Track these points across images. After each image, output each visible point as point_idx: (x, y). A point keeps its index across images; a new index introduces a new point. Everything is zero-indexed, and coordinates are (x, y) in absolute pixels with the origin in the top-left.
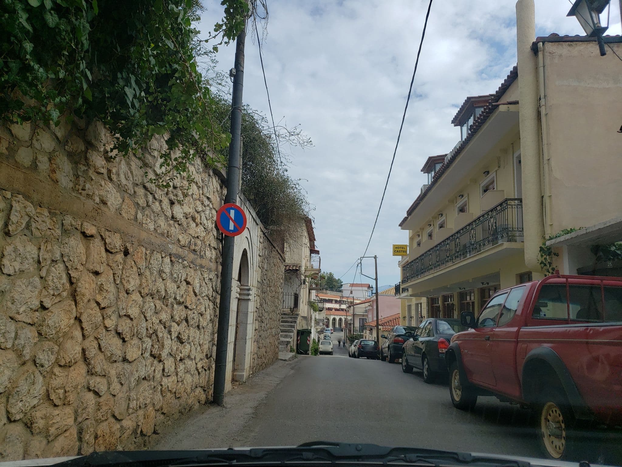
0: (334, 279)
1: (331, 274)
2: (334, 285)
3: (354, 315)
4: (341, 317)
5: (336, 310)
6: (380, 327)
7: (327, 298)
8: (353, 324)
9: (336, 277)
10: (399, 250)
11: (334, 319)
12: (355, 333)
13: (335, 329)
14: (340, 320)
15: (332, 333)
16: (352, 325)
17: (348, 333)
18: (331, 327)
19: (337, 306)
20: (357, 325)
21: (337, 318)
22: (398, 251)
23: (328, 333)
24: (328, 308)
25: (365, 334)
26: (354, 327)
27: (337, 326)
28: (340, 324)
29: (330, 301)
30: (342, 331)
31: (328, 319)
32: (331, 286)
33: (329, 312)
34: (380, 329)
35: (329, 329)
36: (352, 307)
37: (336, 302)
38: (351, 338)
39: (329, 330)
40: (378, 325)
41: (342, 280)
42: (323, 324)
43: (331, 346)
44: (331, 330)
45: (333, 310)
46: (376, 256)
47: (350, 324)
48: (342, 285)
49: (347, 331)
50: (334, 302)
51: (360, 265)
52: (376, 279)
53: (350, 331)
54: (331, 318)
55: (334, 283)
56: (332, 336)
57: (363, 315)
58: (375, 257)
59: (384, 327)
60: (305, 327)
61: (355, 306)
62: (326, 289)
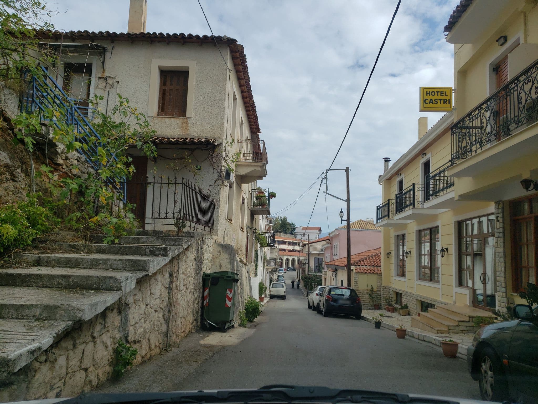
0: (288, 222)
1: (285, 218)
2: (288, 228)
3: (309, 254)
4: (294, 257)
5: (290, 251)
6: (352, 267)
7: (281, 240)
8: (308, 263)
9: (290, 220)
10: (433, 98)
11: (287, 260)
12: (310, 274)
13: (288, 269)
14: (293, 260)
15: (285, 272)
16: (307, 265)
17: (302, 273)
18: (284, 267)
19: (291, 247)
20: (312, 264)
21: (291, 258)
22: (431, 101)
23: (282, 273)
24: (282, 249)
25: (325, 276)
26: (308, 267)
27: (290, 266)
28: (293, 264)
29: (284, 243)
30: (295, 270)
31: (282, 259)
32: (285, 229)
33: (282, 253)
34: (352, 270)
35: (283, 268)
36: (307, 246)
37: (290, 243)
38: (305, 278)
39: (282, 270)
40: (349, 265)
41: (295, 224)
42: (275, 264)
43: (284, 289)
44: (285, 269)
45: (287, 251)
46: (348, 168)
47: (304, 264)
48: (295, 229)
49: (301, 271)
50: (287, 243)
51: (324, 181)
52: (348, 201)
53: (304, 271)
54: (285, 258)
55: (288, 226)
56: (286, 275)
57: (319, 254)
58: (347, 170)
59: (358, 267)
60: (226, 267)
61: (310, 245)
62: (280, 232)
